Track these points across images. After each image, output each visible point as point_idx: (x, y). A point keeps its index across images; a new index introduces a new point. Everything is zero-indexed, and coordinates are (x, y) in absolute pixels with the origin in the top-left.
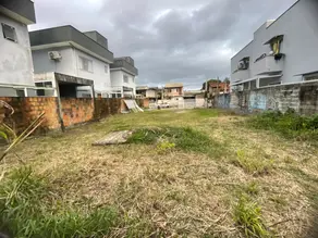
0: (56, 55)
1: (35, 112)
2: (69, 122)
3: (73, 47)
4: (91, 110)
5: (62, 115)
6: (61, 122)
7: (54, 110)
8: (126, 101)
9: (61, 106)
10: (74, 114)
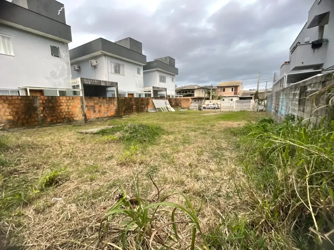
0: (94, 62)
1: (64, 107)
2: (92, 116)
3: (105, 55)
4: (113, 108)
5: (86, 110)
6: (85, 115)
7: (79, 106)
8: (154, 101)
9: (85, 104)
10: (97, 110)
